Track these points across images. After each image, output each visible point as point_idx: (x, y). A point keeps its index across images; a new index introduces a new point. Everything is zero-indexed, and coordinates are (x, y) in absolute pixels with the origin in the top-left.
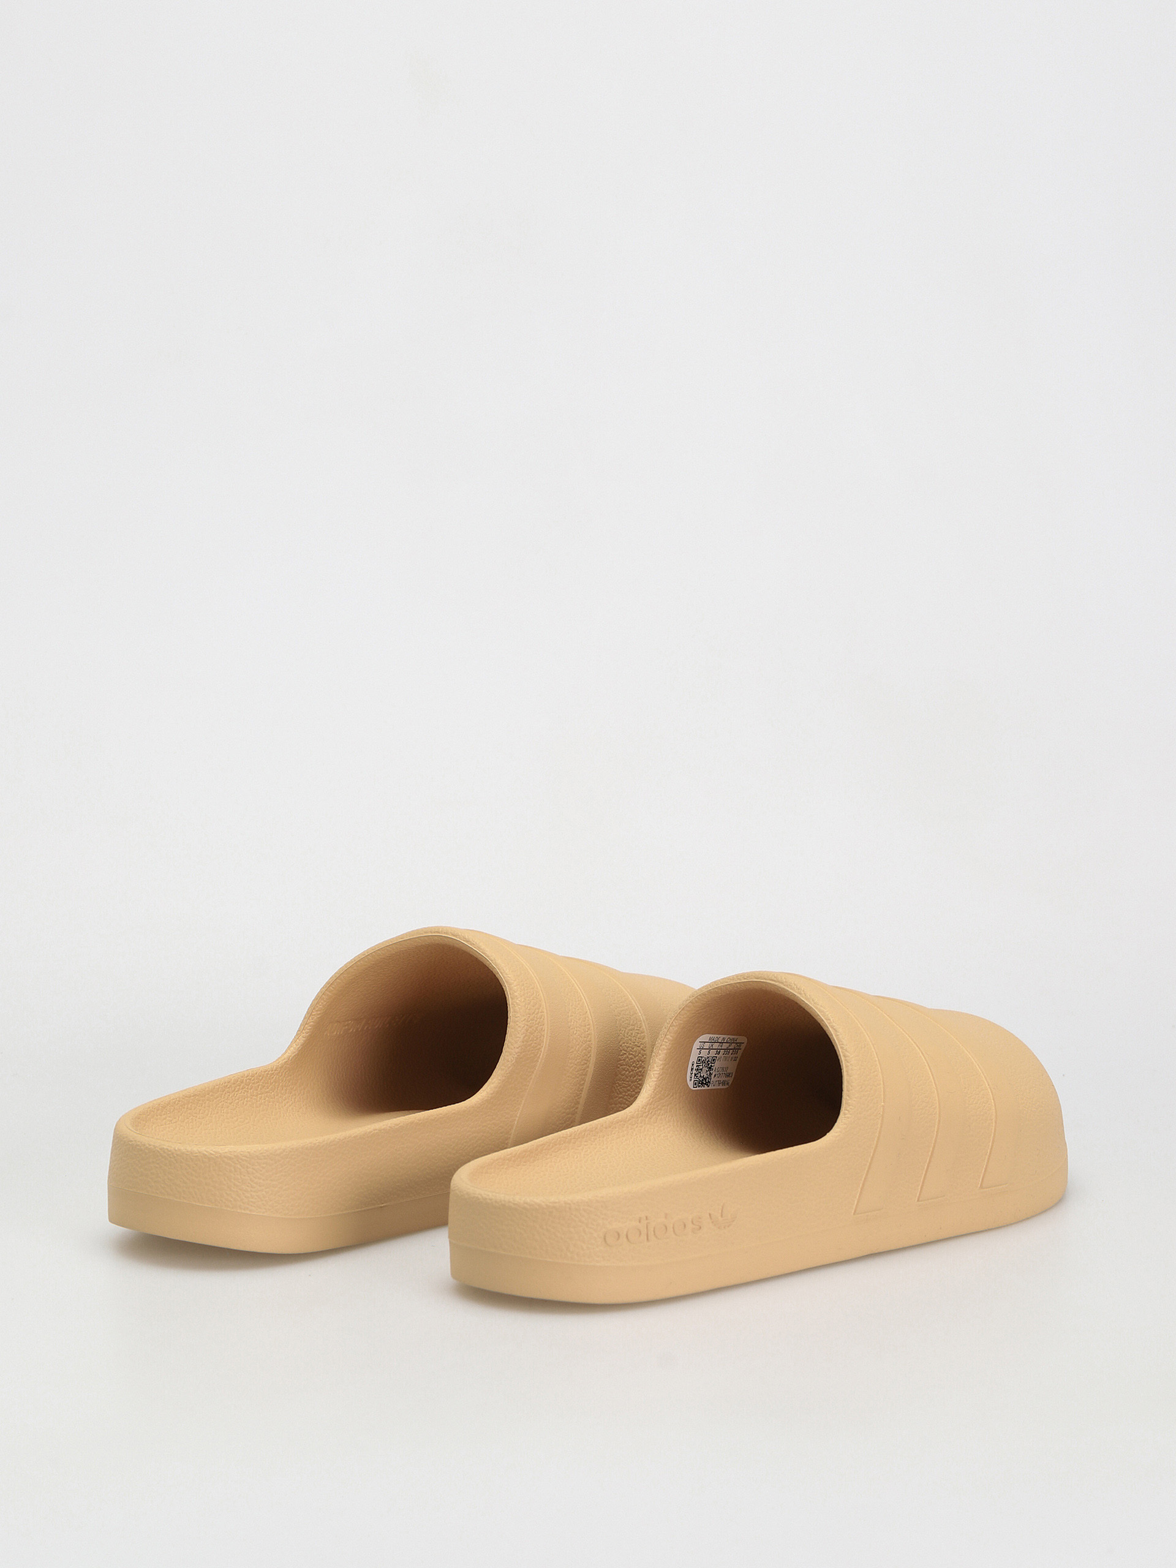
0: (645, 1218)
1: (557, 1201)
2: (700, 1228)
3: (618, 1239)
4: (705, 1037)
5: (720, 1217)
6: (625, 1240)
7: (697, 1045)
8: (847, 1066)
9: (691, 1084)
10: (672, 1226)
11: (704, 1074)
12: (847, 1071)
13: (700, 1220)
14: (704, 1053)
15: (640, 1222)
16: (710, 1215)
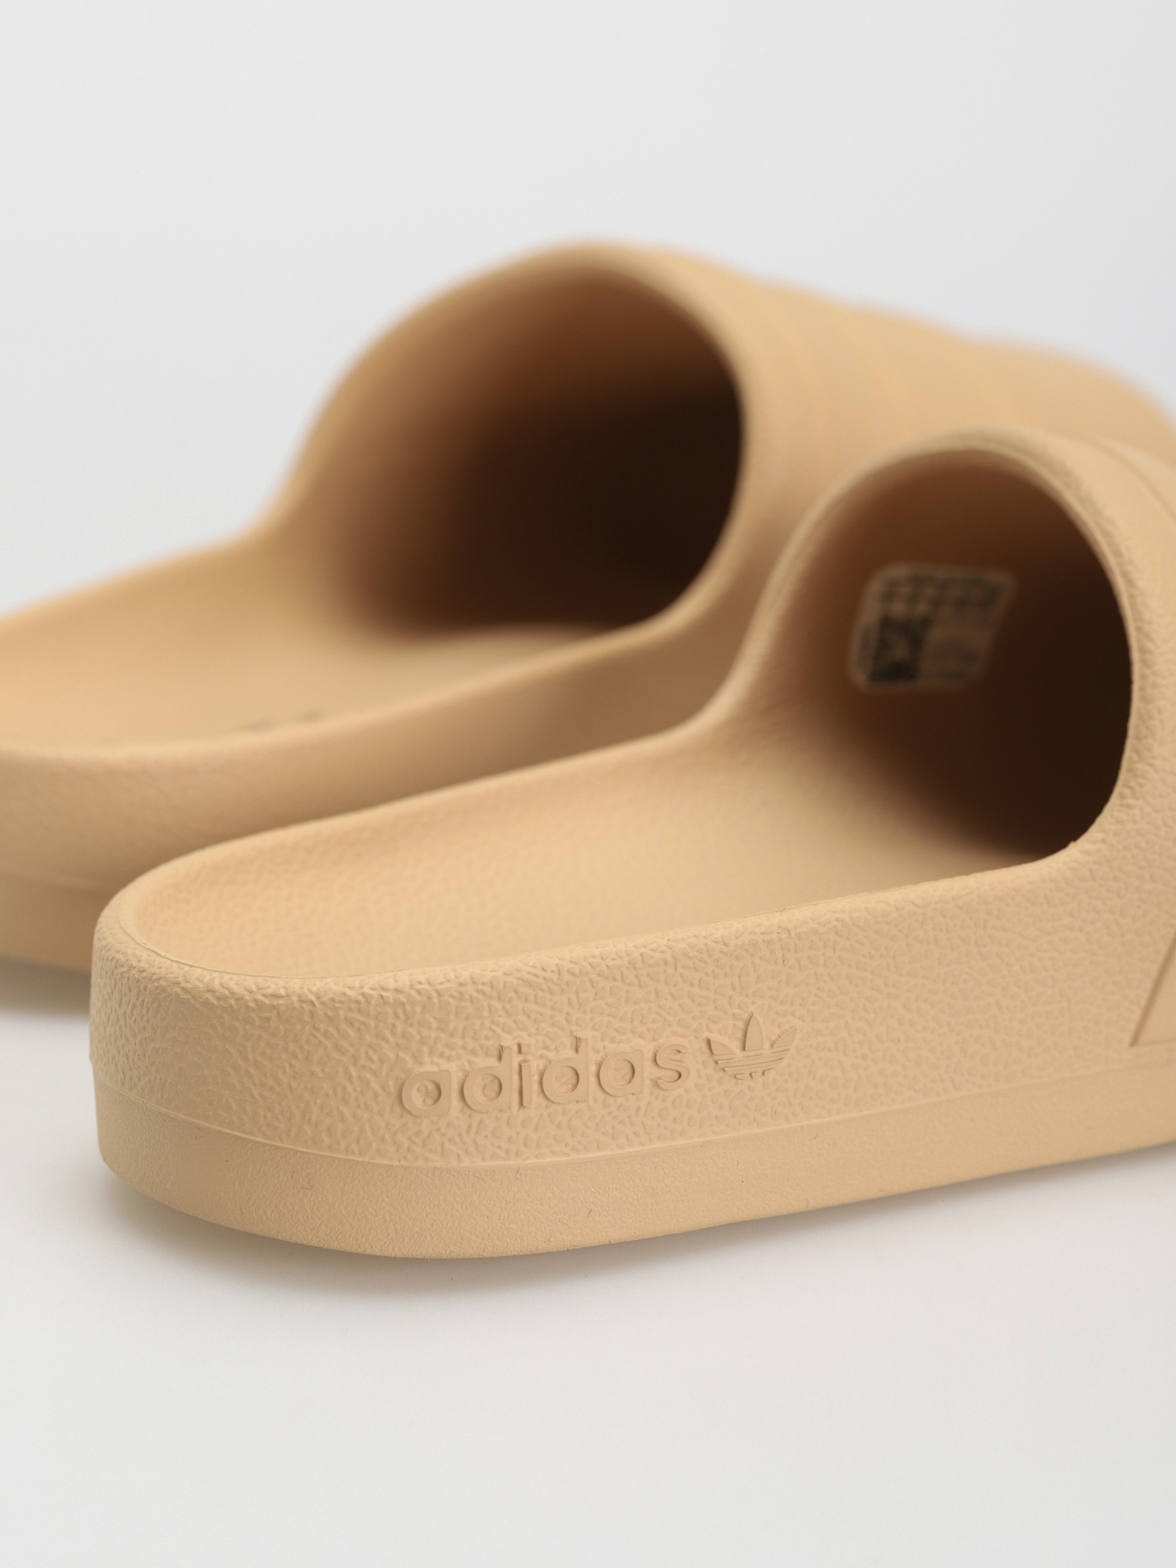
0: (516, 1048)
1: (282, 992)
2: (680, 1076)
3: (437, 1100)
4: (899, 571)
5: (738, 1051)
6: (456, 1102)
7: (875, 587)
8: (1143, 677)
9: (860, 677)
10: (593, 1068)
11: (900, 651)
12: (1142, 689)
13: (679, 1057)
14: (898, 609)
15: (500, 1058)
16: (709, 1042)
